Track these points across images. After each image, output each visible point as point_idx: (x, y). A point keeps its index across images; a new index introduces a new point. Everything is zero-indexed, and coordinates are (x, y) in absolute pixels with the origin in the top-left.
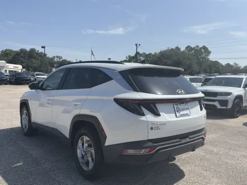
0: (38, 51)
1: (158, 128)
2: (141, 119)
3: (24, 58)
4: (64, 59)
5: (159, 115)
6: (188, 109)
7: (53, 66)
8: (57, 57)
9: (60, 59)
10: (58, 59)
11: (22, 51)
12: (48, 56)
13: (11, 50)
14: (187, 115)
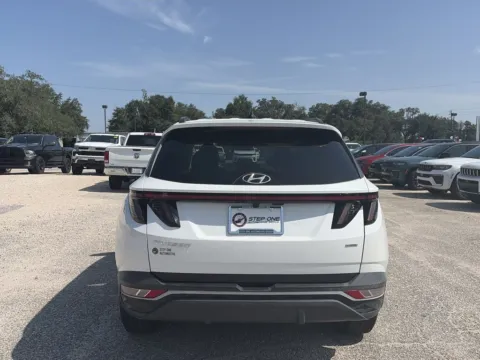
0: (371, 102)
1: (169, 252)
2: (136, 229)
3: (345, 117)
4: (422, 112)
5: (178, 226)
6: (277, 219)
7: (401, 130)
8: (409, 110)
9: (414, 113)
10: (410, 114)
11: (343, 104)
12: (391, 110)
13: (325, 105)
14: (270, 232)
